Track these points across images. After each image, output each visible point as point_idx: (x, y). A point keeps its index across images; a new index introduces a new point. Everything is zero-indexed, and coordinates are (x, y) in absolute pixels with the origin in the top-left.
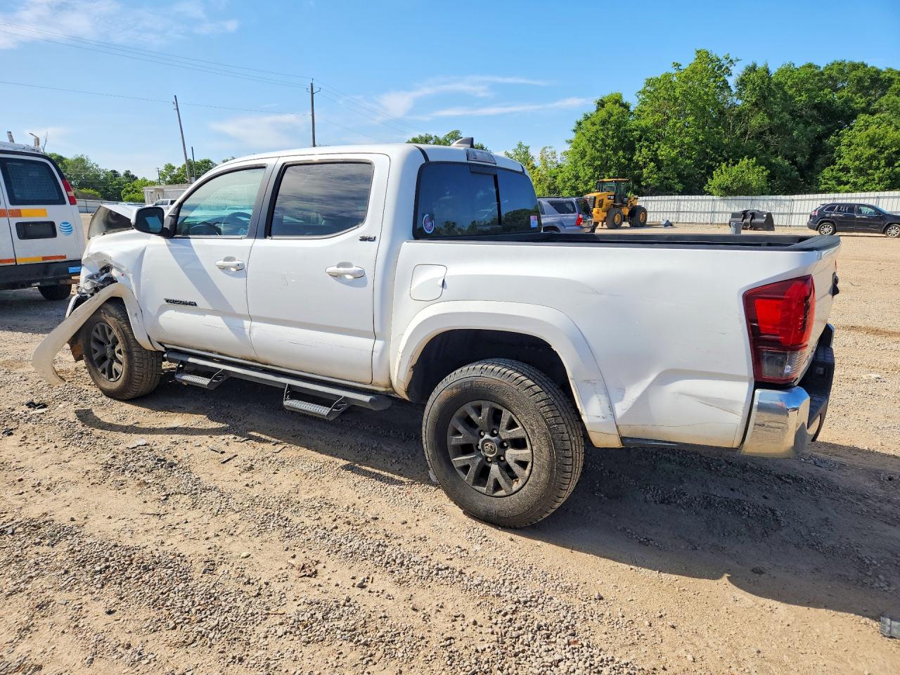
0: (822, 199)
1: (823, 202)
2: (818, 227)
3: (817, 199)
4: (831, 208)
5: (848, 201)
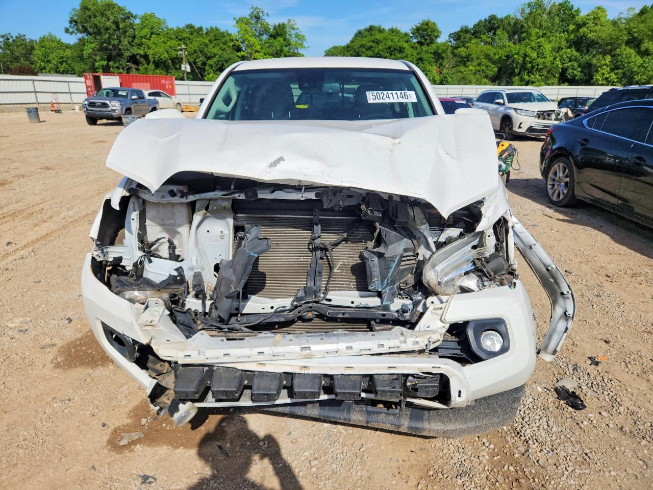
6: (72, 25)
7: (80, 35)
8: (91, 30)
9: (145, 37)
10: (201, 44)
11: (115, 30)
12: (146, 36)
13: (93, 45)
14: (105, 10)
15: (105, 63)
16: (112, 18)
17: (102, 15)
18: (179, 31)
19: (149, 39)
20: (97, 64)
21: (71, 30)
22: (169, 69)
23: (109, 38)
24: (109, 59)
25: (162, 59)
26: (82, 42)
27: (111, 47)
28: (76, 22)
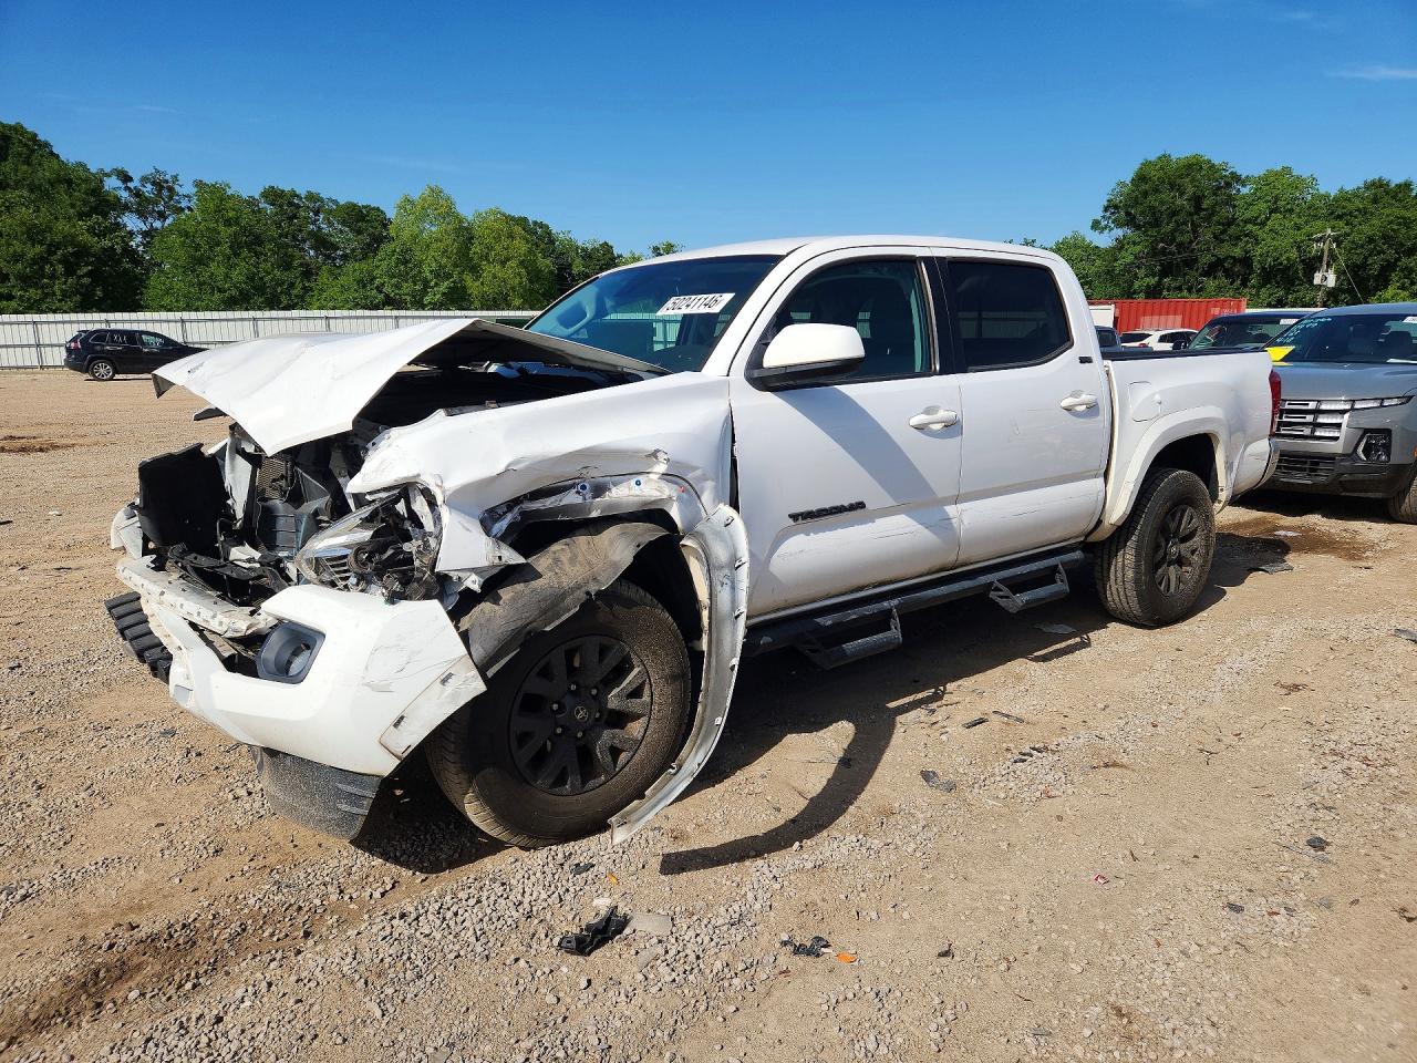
0: (78, 322)
1: (83, 327)
2: (88, 367)
3: (71, 322)
4: (100, 336)
5: (127, 327)
6: (1108, 214)
7: (1119, 232)
8: (1140, 219)
9: (1253, 221)
10: (1391, 222)
11: (1191, 214)
12: (1257, 218)
13: (1138, 248)
14: (1181, 177)
15: (1153, 281)
16: (1190, 190)
17: (1172, 186)
18: (1344, 197)
19: (1263, 224)
20: (1137, 285)
21: (1104, 223)
22: (1293, 285)
23: (1175, 230)
24: (1164, 274)
25: (1281, 264)
26: (1121, 245)
27: (1173, 248)
28: (1116, 207)
